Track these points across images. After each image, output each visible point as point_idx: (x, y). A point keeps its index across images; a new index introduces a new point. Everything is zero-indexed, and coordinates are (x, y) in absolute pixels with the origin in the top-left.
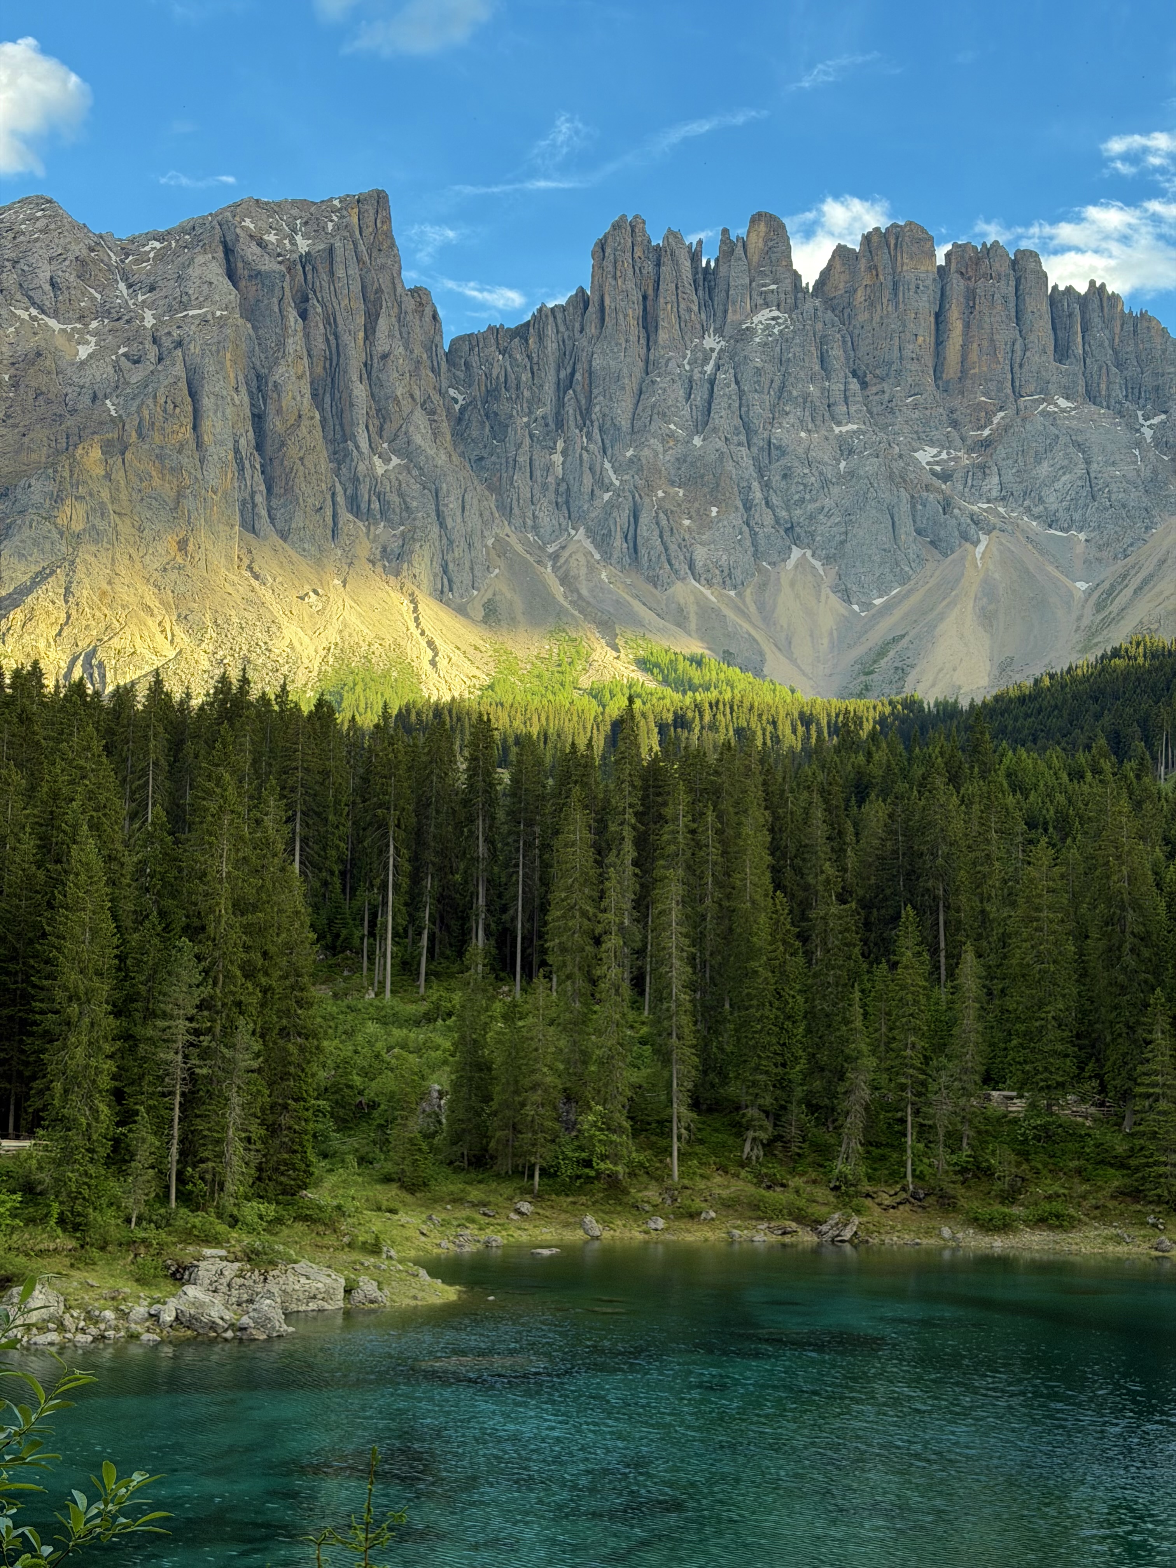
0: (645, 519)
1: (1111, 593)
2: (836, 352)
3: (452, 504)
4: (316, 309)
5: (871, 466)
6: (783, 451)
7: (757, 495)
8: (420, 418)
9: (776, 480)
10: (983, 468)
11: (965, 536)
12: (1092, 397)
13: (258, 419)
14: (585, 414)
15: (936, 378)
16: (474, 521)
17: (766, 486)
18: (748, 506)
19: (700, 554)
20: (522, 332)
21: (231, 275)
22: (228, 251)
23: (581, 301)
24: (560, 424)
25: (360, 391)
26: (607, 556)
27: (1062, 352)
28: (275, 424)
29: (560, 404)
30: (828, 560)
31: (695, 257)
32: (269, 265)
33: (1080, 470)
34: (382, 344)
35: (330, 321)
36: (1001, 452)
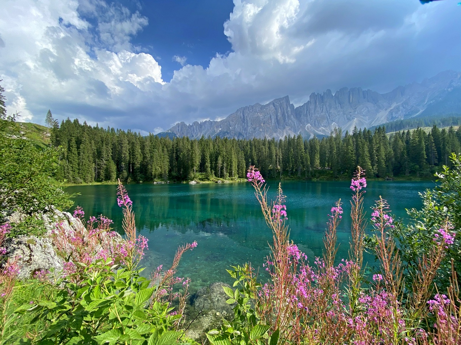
0: (316, 122)
1: (372, 123)
2: (337, 102)
3: (296, 124)
4: (282, 108)
5: (342, 113)
6: (331, 113)
7: (328, 118)
8: (292, 116)
9: (331, 116)
10: (355, 111)
11: (353, 119)
12: (368, 102)
13: (277, 119)
14: (309, 113)
15: (349, 102)
16: (298, 125)
17: (329, 117)
18: (327, 119)
19: (322, 125)
20: (303, 106)
21: (274, 106)
22: (274, 104)
23: (309, 101)
24: (307, 114)
25: (286, 114)
26: (312, 126)
27: (364, 98)
28: (278, 119)
29: (307, 112)
30: (337, 123)
31: (321, 95)
32: (277, 104)
33: (367, 109)
34: (288, 110)
35: (283, 108)
36: (357, 109)
